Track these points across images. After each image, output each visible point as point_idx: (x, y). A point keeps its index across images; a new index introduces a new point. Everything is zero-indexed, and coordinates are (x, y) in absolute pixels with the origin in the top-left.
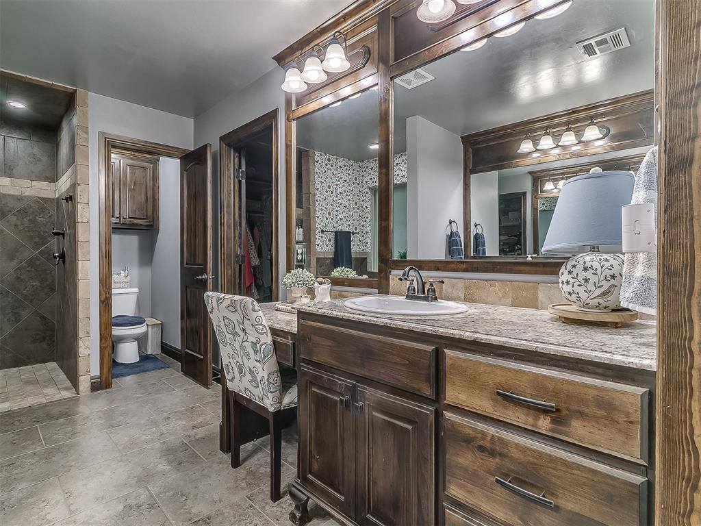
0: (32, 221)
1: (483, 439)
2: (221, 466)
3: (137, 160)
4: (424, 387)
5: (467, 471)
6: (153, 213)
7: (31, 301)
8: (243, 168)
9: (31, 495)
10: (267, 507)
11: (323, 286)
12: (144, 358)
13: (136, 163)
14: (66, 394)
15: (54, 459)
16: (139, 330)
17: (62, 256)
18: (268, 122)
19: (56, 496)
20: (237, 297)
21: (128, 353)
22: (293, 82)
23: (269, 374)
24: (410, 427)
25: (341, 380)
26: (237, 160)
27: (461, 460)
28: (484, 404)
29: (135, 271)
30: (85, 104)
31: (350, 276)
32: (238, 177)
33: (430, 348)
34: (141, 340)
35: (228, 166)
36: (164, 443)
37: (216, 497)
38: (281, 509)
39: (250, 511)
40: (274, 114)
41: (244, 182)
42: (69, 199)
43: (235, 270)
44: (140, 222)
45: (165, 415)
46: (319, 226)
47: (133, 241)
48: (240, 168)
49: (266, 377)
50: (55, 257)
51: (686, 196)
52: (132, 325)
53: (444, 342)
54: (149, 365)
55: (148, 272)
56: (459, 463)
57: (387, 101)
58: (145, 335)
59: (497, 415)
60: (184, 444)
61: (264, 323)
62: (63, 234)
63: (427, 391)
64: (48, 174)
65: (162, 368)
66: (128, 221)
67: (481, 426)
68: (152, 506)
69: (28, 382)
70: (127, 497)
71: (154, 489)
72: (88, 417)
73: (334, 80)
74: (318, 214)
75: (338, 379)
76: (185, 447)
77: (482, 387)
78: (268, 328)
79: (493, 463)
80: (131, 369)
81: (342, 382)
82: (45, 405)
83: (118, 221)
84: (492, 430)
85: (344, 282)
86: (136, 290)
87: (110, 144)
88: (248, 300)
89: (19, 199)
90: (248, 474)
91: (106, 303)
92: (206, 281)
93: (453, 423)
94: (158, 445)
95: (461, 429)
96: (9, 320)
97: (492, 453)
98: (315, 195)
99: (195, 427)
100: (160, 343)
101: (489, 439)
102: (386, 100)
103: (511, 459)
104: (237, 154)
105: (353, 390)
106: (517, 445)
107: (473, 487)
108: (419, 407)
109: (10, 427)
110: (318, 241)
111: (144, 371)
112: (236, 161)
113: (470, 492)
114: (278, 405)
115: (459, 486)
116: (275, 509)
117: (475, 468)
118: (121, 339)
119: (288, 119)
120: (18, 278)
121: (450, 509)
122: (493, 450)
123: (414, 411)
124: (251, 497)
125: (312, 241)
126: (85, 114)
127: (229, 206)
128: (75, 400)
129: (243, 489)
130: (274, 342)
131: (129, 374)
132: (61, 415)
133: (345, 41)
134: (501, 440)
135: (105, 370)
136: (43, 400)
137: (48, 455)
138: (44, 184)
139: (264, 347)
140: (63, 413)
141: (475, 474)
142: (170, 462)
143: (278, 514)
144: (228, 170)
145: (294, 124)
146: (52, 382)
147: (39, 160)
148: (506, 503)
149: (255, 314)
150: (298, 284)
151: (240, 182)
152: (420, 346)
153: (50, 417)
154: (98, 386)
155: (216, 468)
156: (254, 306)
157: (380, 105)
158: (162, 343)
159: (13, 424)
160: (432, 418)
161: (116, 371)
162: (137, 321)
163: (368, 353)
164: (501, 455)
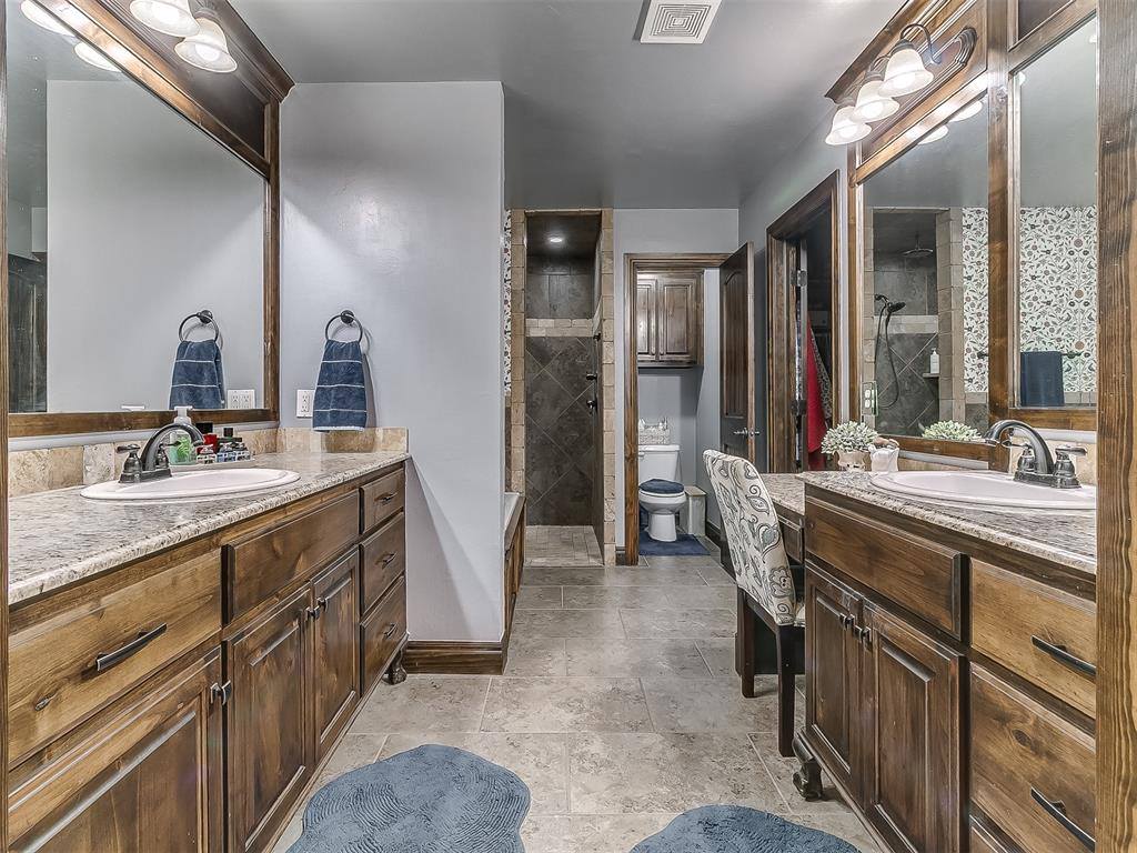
0: (573, 364)
1: (1024, 721)
2: (730, 688)
3: (676, 277)
4: (943, 616)
5: (1001, 770)
6: (696, 345)
7: (571, 454)
8: (804, 267)
9: (541, 647)
10: (771, 757)
11: (882, 451)
12: (683, 538)
13: (675, 280)
14: (593, 562)
15: (567, 621)
16: (676, 500)
17: (595, 404)
18: (824, 196)
19: (559, 655)
20: (730, 458)
21: (663, 528)
22: (846, 129)
23: (773, 570)
24: (926, 679)
25: (847, 589)
26: (793, 258)
27: (992, 750)
28: (1026, 662)
29: (676, 423)
30: (611, 225)
31: (960, 437)
32: (795, 281)
33: (952, 553)
34: (679, 515)
35: (778, 269)
36: (672, 640)
37: (711, 720)
38: (789, 768)
39: (746, 752)
40: (831, 182)
41: (804, 290)
42: (599, 337)
43: (789, 422)
44: (680, 357)
45: (685, 610)
46: (972, 346)
47: (673, 383)
48: (798, 267)
49: (768, 573)
50: (589, 405)
51: (1122, 300)
52: (666, 492)
53: (976, 546)
54: (686, 548)
55: (692, 423)
56: (991, 755)
57: (1004, 118)
58: (685, 506)
59: (1041, 682)
60: (694, 648)
61: (764, 496)
62: (596, 378)
63: (949, 624)
64: (586, 310)
65: (699, 554)
66: (665, 357)
67: (1022, 698)
68: (638, 699)
69: (565, 543)
70: (618, 681)
71: (647, 684)
72: (606, 591)
73: (913, 106)
74: (968, 323)
75: (844, 588)
76: (695, 653)
77: (1021, 628)
78: (770, 503)
79: (1037, 765)
80: (665, 548)
81: (850, 594)
82: (574, 568)
83: (654, 358)
84: (1037, 709)
85: (932, 447)
86: (677, 448)
87: (636, 264)
88: (740, 461)
89: (561, 340)
90: (761, 711)
91: (632, 460)
92: (746, 436)
93: (981, 684)
94: (666, 641)
95: (991, 696)
96: (553, 473)
97: (1037, 749)
98: (962, 290)
99: (714, 634)
100: (703, 523)
101: (1031, 722)
102: (1001, 116)
103: (1064, 765)
104: (793, 249)
105: (860, 605)
106: (1073, 744)
107: (1009, 800)
108: (938, 648)
109: (540, 582)
110: (968, 374)
111: (677, 554)
112: (791, 259)
113: (1006, 808)
114: (789, 618)
115: (992, 794)
116: (780, 764)
117: (1012, 768)
118: (657, 509)
119: (851, 185)
120: (560, 428)
121: (978, 829)
122: (1037, 743)
123: (931, 653)
124: (754, 738)
125: (956, 373)
126: (610, 236)
127: (780, 327)
128: (600, 570)
129: (747, 724)
130: (782, 525)
131: (660, 554)
132: (584, 582)
133: (928, 34)
134: (1049, 728)
135: (631, 542)
136: (572, 564)
137: (562, 616)
138: (582, 321)
139: (763, 529)
140: (585, 580)
141: (1011, 777)
142: (672, 663)
143: (783, 771)
144: (779, 274)
145: (860, 190)
146: (585, 547)
147: (579, 296)
148: (1056, 843)
149: (748, 483)
150: (845, 446)
151: (798, 290)
152: (940, 549)
153: (573, 581)
154: (625, 559)
155: (723, 689)
156: (747, 471)
157: (991, 128)
158: (706, 522)
159: (543, 580)
160: (955, 670)
161: (645, 547)
162: (674, 489)
163: (874, 552)
164: (1049, 755)
